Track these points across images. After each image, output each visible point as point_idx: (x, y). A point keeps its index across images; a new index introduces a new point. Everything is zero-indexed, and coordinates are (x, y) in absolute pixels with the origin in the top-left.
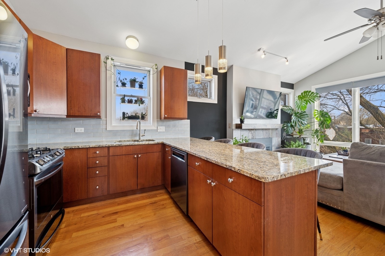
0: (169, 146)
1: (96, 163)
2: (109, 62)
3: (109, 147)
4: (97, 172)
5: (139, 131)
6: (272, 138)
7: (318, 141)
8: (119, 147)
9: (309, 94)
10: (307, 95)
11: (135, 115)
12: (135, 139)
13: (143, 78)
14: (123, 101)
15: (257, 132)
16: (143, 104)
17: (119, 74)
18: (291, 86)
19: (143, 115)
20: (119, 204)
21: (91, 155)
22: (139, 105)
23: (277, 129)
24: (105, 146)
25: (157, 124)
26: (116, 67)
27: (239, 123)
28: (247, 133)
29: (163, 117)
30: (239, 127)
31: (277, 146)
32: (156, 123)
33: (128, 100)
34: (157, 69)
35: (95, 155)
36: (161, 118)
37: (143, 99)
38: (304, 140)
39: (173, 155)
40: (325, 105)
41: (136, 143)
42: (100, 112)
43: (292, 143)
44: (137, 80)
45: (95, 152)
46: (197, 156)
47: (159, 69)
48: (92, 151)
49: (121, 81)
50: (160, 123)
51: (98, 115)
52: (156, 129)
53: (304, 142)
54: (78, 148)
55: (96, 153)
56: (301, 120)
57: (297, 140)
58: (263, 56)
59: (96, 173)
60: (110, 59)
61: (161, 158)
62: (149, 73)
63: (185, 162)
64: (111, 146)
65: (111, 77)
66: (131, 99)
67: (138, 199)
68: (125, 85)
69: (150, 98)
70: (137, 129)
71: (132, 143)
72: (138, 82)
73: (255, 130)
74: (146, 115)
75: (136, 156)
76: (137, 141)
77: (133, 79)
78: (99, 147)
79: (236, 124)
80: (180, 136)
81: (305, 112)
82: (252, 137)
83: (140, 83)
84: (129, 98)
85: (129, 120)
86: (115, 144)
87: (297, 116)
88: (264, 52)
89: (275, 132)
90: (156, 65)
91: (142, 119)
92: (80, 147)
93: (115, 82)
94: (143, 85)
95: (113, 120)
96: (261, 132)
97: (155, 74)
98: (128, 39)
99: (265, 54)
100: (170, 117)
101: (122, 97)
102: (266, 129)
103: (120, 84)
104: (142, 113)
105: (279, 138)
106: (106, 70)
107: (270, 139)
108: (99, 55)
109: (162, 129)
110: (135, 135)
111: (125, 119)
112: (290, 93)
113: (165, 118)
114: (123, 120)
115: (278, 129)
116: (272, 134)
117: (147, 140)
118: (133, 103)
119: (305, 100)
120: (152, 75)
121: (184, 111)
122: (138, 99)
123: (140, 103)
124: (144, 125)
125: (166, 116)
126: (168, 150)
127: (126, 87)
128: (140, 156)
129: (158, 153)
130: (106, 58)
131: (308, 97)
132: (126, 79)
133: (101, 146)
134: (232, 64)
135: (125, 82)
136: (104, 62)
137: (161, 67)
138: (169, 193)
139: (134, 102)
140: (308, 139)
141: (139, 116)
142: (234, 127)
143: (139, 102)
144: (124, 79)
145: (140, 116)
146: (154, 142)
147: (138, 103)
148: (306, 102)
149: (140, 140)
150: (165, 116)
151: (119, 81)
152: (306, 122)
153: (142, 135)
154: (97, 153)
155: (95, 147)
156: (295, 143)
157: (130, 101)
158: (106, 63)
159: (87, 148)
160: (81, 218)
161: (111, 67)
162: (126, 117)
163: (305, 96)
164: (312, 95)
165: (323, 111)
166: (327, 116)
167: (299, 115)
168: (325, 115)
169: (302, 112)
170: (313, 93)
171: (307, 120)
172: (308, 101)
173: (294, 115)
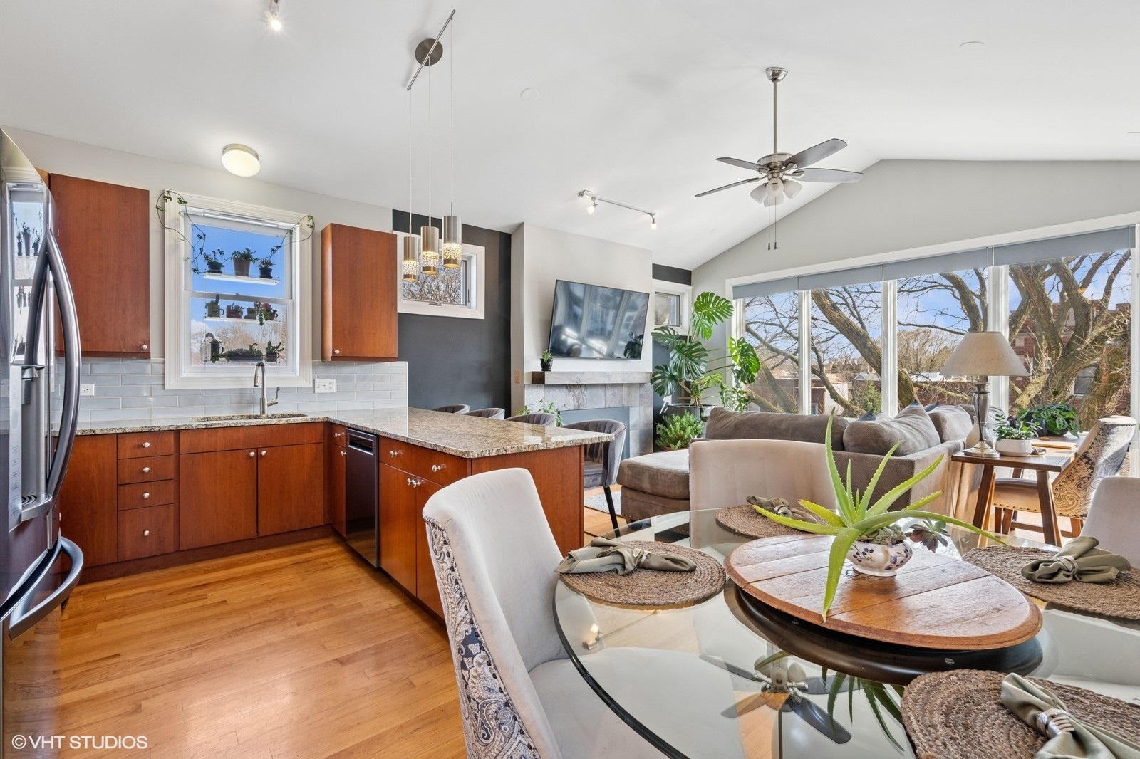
0: (343, 426)
1: (144, 472)
2: (172, 207)
3: (177, 433)
4: (147, 495)
5: (261, 390)
6: (628, 407)
8: (205, 431)
9: (712, 301)
10: (709, 302)
11: (248, 349)
12: (249, 414)
13: (273, 250)
14: (213, 310)
15: (589, 392)
16: (272, 319)
17: (201, 237)
18: (684, 276)
19: (273, 349)
20: (207, 572)
21: (127, 450)
22: (261, 324)
23: (641, 385)
24: (166, 429)
25: (314, 372)
26: (191, 217)
27: (539, 369)
28: (564, 394)
29: (329, 354)
30: (538, 379)
31: (643, 428)
32: (310, 371)
33: (228, 308)
34: (312, 227)
35: (139, 452)
36: (323, 358)
37: (273, 307)
38: (702, 410)
39: (351, 445)
41: (254, 422)
42: (148, 343)
43: (676, 417)
44: (254, 256)
45: (139, 443)
46: (392, 437)
47: (319, 229)
48: (130, 442)
49: (206, 258)
50: (322, 371)
51: (142, 349)
52: (311, 385)
53: (701, 415)
54: (92, 435)
55: (142, 446)
56: (691, 363)
57: (686, 411)
58: (591, 210)
59: (143, 497)
60: (175, 200)
61: (322, 457)
62: (291, 238)
63: (374, 455)
64: (183, 428)
65: (177, 247)
66: (238, 307)
67: (259, 559)
68: (219, 269)
69: (294, 304)
70: (255, 386)
71: (241, 422)
72: (257, 259)
73: (583, 388)
74: (281, 350)
75: (252, 454)
76: (256, 417)
77: (242, 252)
78: (150, 432)
79: (533, 372)
80: (380, 405)
81: (699, 343)
82: (577, 404)
83: (263, 263)
84: (230, 303)
85: (231, 362)
86: (194, 424)
87: (683, 353)
88: (593, 198)
89: (636, 394)
90: (310, 217)
91: (268, 361)
92: (98, 432)
93: (188, 258)
94: (270, 270)
95: (182, 362)
96: (600, 391)
97: (307, 241)
98: (230, 153)
99: (595, 205)
100: (349, 355)
101: (209, 300)
102: (613, 385)
103: (204, 266)
104: (270, 344)
105: (648, 407)
106: (163, 227)
107: (624, 411)
108: (145, 194)
109: (327, 385)
110: (251, 403)
111: (218, 360)
112: (684, 293)
113: (335, 358)
114: (214, 362)
115: (646, 385)
116: (628, 396)
117: (283, 416)
118: (243, 317)
119: (705, 314)
120: (297, 244)
121: (388, 339)
122: (256, 306)
123: (263, 317)
124: (274, 375)
125: (338, 352)
126: (340, 437)
127: (221, 273)
128: (264, 453)
129: (313, 446)
130: (162, 196)
131: (711, 308)
132: (222, 253)
133: (157, 429)
134: (520, 221)
135: (220, 260)
136: (157, 208)
137: (323, 223)
138: (342, 540)
139: (245, 313)
141: (259, 352)
142: (527, 380)
143: (261, 315)
144: (214, 252)
145: (264, 353)
146: (305, 417)
147: (257, 318)
148: (707, 317)
149: (264, 416)
150: (333, 353)
151: (201, 258)
152: (703, 369)
153: (271, 402)
154: (144, 447)
155: (139, 432)
156: (681, 418)
157: (233, 311)
158: (163, 210)
159: (117, 434)
160: (108, 601)
161: (178, 220)
162: (223, 356)
163: (705, 304)
164: (717, 303)
165: (744, 341)
166: (750, 352)
167: (688, 350)
168: (747, 351)
169: (693, 344)
170: (717, 298)
171: (705, 362)
172: (710, 318)
173: (675, 351)
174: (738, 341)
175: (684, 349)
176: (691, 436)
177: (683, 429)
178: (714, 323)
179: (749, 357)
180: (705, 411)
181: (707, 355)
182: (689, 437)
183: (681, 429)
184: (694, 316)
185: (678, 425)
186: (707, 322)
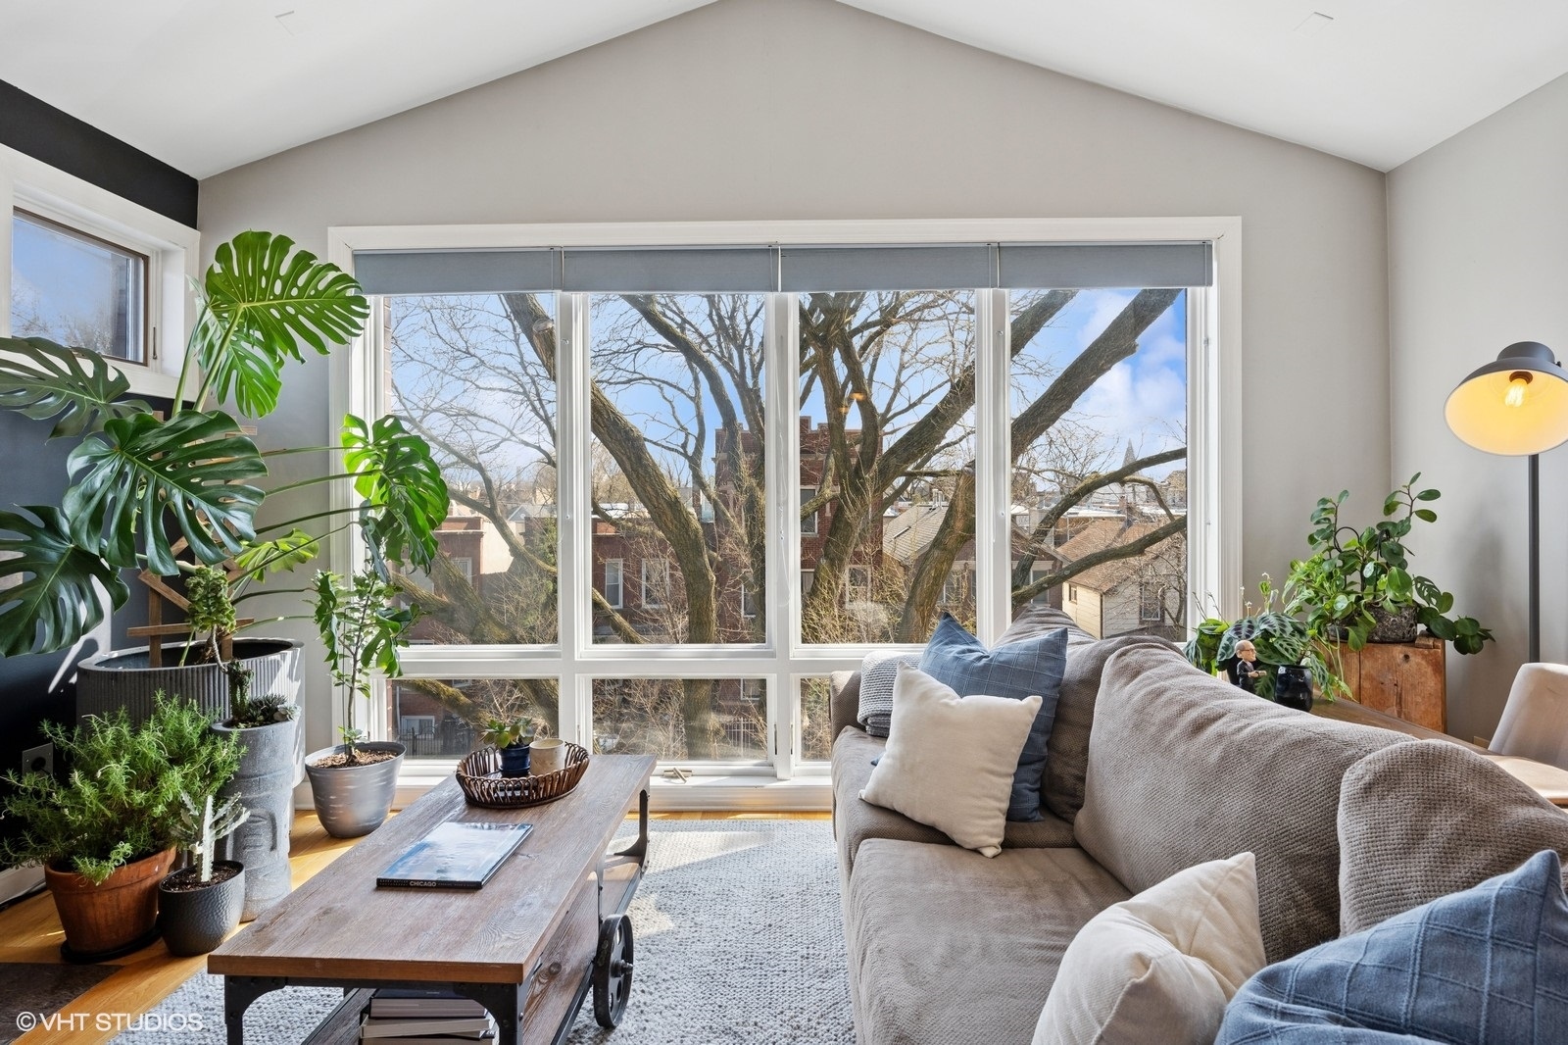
7: (366, 661)
9: (283, 271)
10: (267, 274)
38: (238, 679)
40: (469, 418)
53: (233, 700)
56: (187, 501)
57: (160, 695)
81: (223, 421)
87: (143, 455)
112: (165, 253)
119: (250, 319)
131: (276, 297)
140: (277, 665)
148: (258, 335)
152: (242, 522)
156: (135, 734)
163: (252, 281)
164: (301, 282)
165: (396, 426)
166: (421, 466)
167: (165, 449)
168: (409, 459)
169: (193, 423)
170: (304, 259)
171: (250, 494)
172: (274, 337)
173: (98, 447)
174: (378, 425)
175: (152, 440)
176: (186, 798)
177: (147, 777)
178: (289, 357)
179: (417, 479)
180: (251, 681)
181: (261, 469)
182: (176, 808)
183: (134, 783)
184: (206, 330)
185: (117, 772)
186: (258, 352)
